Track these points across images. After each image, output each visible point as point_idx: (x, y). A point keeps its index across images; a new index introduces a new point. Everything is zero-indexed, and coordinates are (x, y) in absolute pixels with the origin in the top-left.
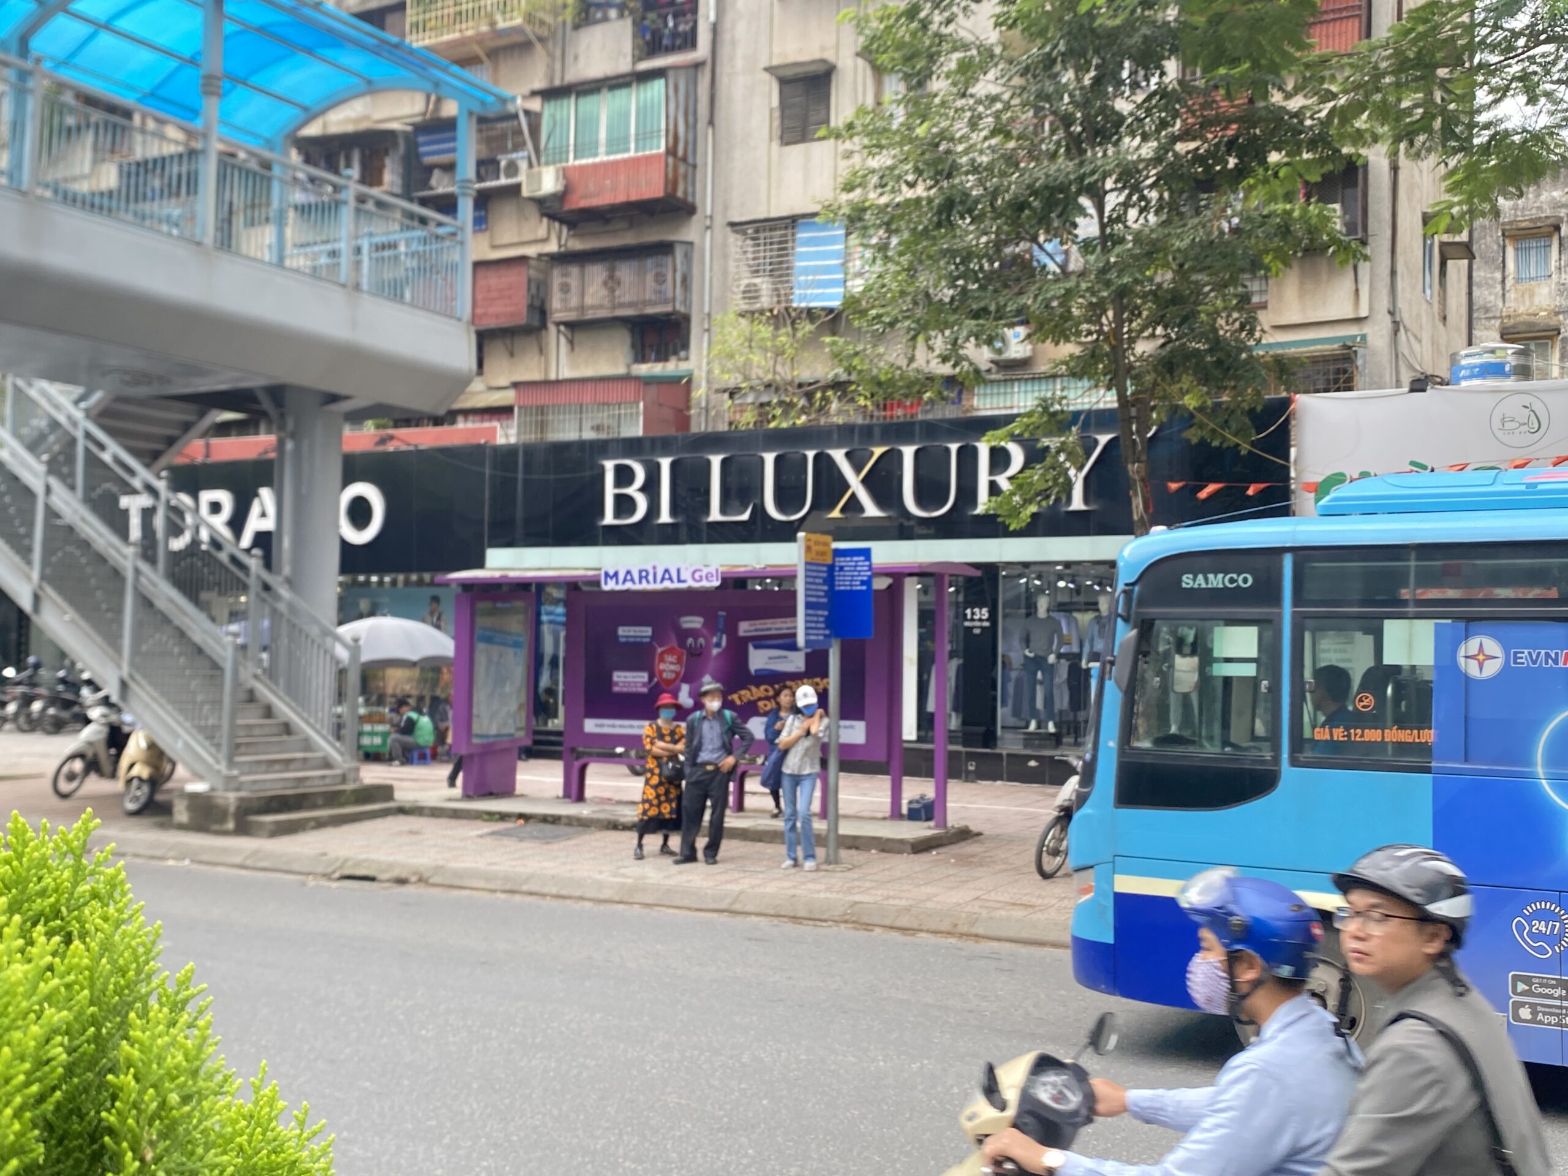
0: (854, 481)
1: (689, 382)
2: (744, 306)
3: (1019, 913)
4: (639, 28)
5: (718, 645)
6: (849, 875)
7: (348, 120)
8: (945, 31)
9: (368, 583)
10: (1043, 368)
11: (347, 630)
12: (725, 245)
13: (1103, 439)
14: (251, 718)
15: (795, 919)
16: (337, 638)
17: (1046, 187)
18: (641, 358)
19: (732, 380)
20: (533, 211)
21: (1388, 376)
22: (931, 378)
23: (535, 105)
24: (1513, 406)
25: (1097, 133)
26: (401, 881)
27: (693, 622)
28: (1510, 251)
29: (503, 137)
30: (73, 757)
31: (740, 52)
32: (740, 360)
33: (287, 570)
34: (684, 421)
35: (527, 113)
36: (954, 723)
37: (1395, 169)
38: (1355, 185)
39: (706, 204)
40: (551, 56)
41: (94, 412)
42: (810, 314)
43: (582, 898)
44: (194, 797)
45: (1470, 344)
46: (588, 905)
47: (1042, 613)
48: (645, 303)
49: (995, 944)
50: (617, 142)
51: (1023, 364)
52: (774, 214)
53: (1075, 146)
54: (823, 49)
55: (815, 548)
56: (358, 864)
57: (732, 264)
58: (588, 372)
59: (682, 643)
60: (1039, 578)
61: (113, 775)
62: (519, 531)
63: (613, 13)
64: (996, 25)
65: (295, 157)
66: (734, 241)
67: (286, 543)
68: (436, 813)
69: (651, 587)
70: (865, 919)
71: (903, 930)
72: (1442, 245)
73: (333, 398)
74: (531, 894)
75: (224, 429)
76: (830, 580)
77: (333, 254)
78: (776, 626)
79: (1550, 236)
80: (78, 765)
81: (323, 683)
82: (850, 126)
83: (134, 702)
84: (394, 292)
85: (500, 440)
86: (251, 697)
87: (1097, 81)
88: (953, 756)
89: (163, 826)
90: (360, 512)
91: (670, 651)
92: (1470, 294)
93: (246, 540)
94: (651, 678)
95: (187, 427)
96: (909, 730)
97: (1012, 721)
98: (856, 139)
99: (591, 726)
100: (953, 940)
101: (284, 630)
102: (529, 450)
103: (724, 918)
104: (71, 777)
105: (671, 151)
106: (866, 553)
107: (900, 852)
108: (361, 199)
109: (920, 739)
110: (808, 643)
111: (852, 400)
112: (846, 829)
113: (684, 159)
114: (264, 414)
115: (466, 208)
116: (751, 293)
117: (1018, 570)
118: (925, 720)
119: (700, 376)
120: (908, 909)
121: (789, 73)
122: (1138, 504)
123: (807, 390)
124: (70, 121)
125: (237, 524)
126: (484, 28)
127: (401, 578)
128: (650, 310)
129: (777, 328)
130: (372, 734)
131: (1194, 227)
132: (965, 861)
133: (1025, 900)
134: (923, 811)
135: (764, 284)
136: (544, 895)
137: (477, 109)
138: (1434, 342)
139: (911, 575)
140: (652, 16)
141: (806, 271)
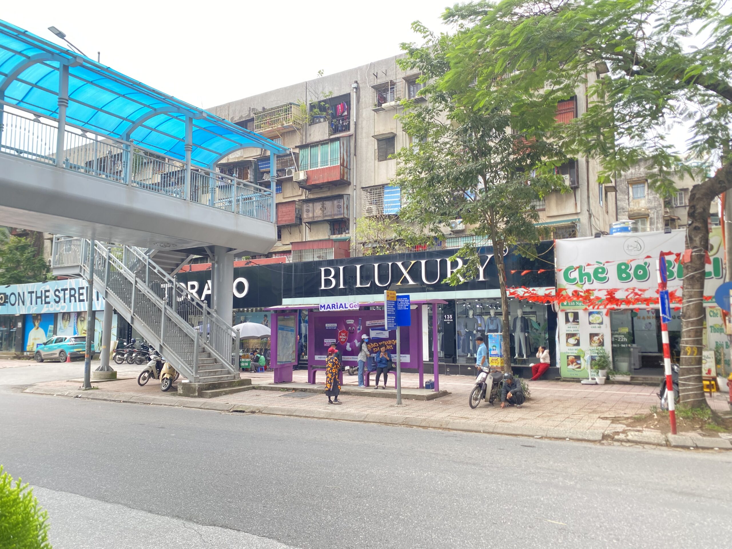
0: (405, 272)
1: (349, 240)
2: (367, 215)
3: (463, 421)
4: (331, 124)
5: (359, 329)
6: (405, 408)
7: (236, 158)
8: (430, 121)
9: (243, 311)
10: (468, 233)
11: (235, 328)
12: (360, 195)
13: (490, 256)
14: (204, 357)
15: (386, 424)
16: (232, 330)
17: (465, 172)
18: (333, 233)
19: (364, 240)
20: (296, 186)
21: (588, 232)
22: (429, 238)
23: (297, 151)
24: (631, 242)
25: (483, 153)
26: (253, 412)
27: (351, 322)
28: (630, 189)
29: (287, 161)
30: (144, 372)
31: (364, 131)
32: (366, 233)
33: (215, 307)
34: (348, 254)
35: (294, 153)
36: (442, 355)
37: (587, 162)
38: (574, 168)
39: (354, 182)
40: (302, 134)
41: (151, 257)
42: (389, 216)
43: (314, 417)
44: (184, 384)
45: (617, 220)
46: (315, 419)
47: (471, 316)
48: (334, 215)
49: (455, 432)
50: (324, 162)
51: (462, 231)
52: (376, 184)
53: (475, 158)
54: (392, 129)
55: (390, 295)
56: (238, 407)
57: (363, 201)
58: (316, 239)
59: (347, 329)
60: (470, 304)
61: (158, 378)
62: (293, 292)
63: (322, 120)
64: (448, 118)
65: (217, 170)
66: (363, 193)
67: (215, 298)
68: (265, 388)
69: (336, 310)
70: (410, 423)
71: (423, 427)
72: (606, 187)
73: (230, 250)
74: (297, 416)
75: (196, 261)
76: (396, 306)
77: (230, 202)
78: (378, 322)
79: (644, 183)
80: (146, 375)
81: (228, 345)
82: (400, 154)
83: (164, 352)
84: (250, 214)
85: (287, 262)
86: (204, 350)
87: (482, 136)
88: (440, 366)
89: (174, 395)
90: (240, 287)
91: (343, 332)
92: (616, 203)
93: (203, 298)
94: (337, 341)
95: (183, 260)
96: (426, 357)
97: (462, 354)
98: (401, 158)
99: (317, 358)
100: (440, 430)
101: (215, 327)
102: (296, 265)
103: (362, 423)
104: (144, 379)
105: (342, 165)
106: (408, 297)
107: (423, 400)
108: (239, 184)
109: (430, 361)
110: (389, 328)
111: (404, 245)
112: (403, 392)
113: (347, 167)
114: (208, 255)
115: (274, 185)
116: (369, 211)
117: (463, 302)
118: (431, 354)
119: (353, 239)
120: (425, 420)
121: (381, 137)
122: (501, 278)
123: (389, 242)
124: (145, 161)
125: (200, 292)
126: (280, 126)
127: (254, 309)
128: (336, 217)
129: (378, 222)
130: (245, 362)
131: (516, 184)
132: (445, 403)
133: (465, 416)
134: (431, 386)
135: (374, 207)
136: (301, 416)
137: (276, 152)
138: (604, 221)
139: (424, 304)
140: (334, 120)
141: (387, 203)
